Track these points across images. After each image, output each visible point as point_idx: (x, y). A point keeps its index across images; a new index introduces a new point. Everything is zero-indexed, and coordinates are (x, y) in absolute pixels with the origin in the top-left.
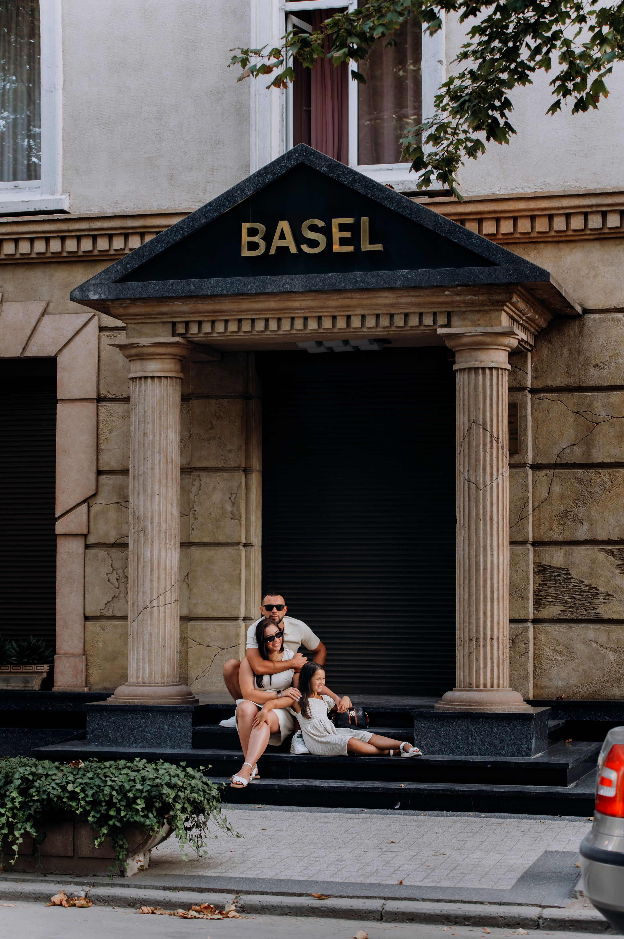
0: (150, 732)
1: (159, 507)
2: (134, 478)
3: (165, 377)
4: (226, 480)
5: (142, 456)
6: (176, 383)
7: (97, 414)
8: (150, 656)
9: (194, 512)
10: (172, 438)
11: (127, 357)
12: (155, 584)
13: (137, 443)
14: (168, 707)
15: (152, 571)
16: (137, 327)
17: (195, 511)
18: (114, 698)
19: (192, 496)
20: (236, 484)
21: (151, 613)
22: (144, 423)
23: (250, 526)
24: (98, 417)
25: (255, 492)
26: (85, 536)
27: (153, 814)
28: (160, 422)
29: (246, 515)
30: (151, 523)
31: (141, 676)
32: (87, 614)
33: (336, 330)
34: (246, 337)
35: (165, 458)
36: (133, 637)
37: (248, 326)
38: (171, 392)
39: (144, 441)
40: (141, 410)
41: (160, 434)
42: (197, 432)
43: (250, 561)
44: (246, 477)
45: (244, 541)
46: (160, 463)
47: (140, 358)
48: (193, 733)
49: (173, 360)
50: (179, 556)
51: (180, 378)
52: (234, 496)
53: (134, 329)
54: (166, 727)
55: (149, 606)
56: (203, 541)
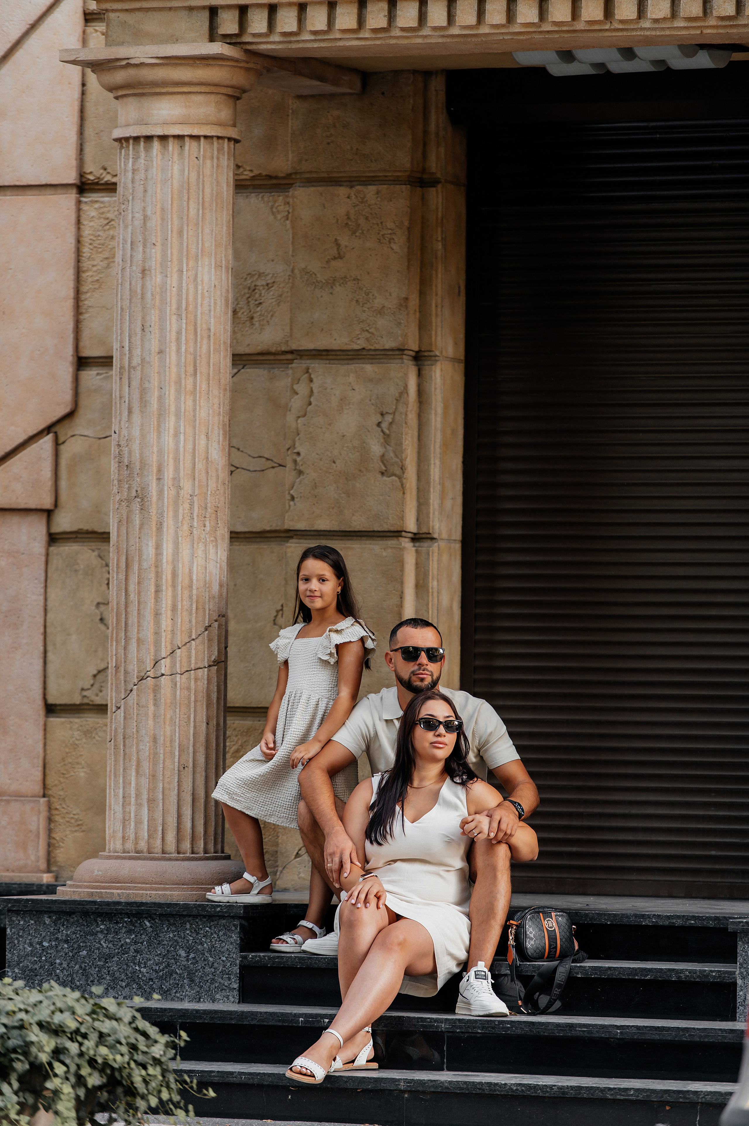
0: (145, 963)
1: (177, 443)
2: (121, 374)
3: (191, 137)
4: (371, 380)
5: (139, 323)
6: (220, 150)
7: (78, 222)
8: (152, 790)
9: (295, 457)
10: (210, 280)
11: (111, 89)
12: (166, 623)
13: (127, 292)
14: (186, 906)
15: (158, 591)
16: (130, 19)
17: (298, 454)
18: (71, 886)
19: (290, 418)
20: (393, 391)
21: (156, 689)
22: (145, 246)
23: (428, 492)
24: (79, 229)
25: (440, 411)
26: (49, 513)
27: (10, 1084)
28: (181, 244)
29: (419, 466)
30: (159, 479)
31: (132, 836)
32: (51, 700)
33: (580, 26)
34: (378, 42)
35: (191, 328)
36: (115, 746)
37: (381, 15)
38: (208, 171)
39: (143, 286)
40: (137, 215)
41: (181, 271)
42: (303, 265)
43: (426, 575)
44: (420, 374)
45: (411, 526)
46: (178, 339)
47: (135, 91)
48: (242, 967)
49: (213, 97)
50: (225, 558)
51: (230, 139)
52: (389, 418)
53: (124, 24)
54: (182, 953)
55: (151, 674)
56: (316, 527)
